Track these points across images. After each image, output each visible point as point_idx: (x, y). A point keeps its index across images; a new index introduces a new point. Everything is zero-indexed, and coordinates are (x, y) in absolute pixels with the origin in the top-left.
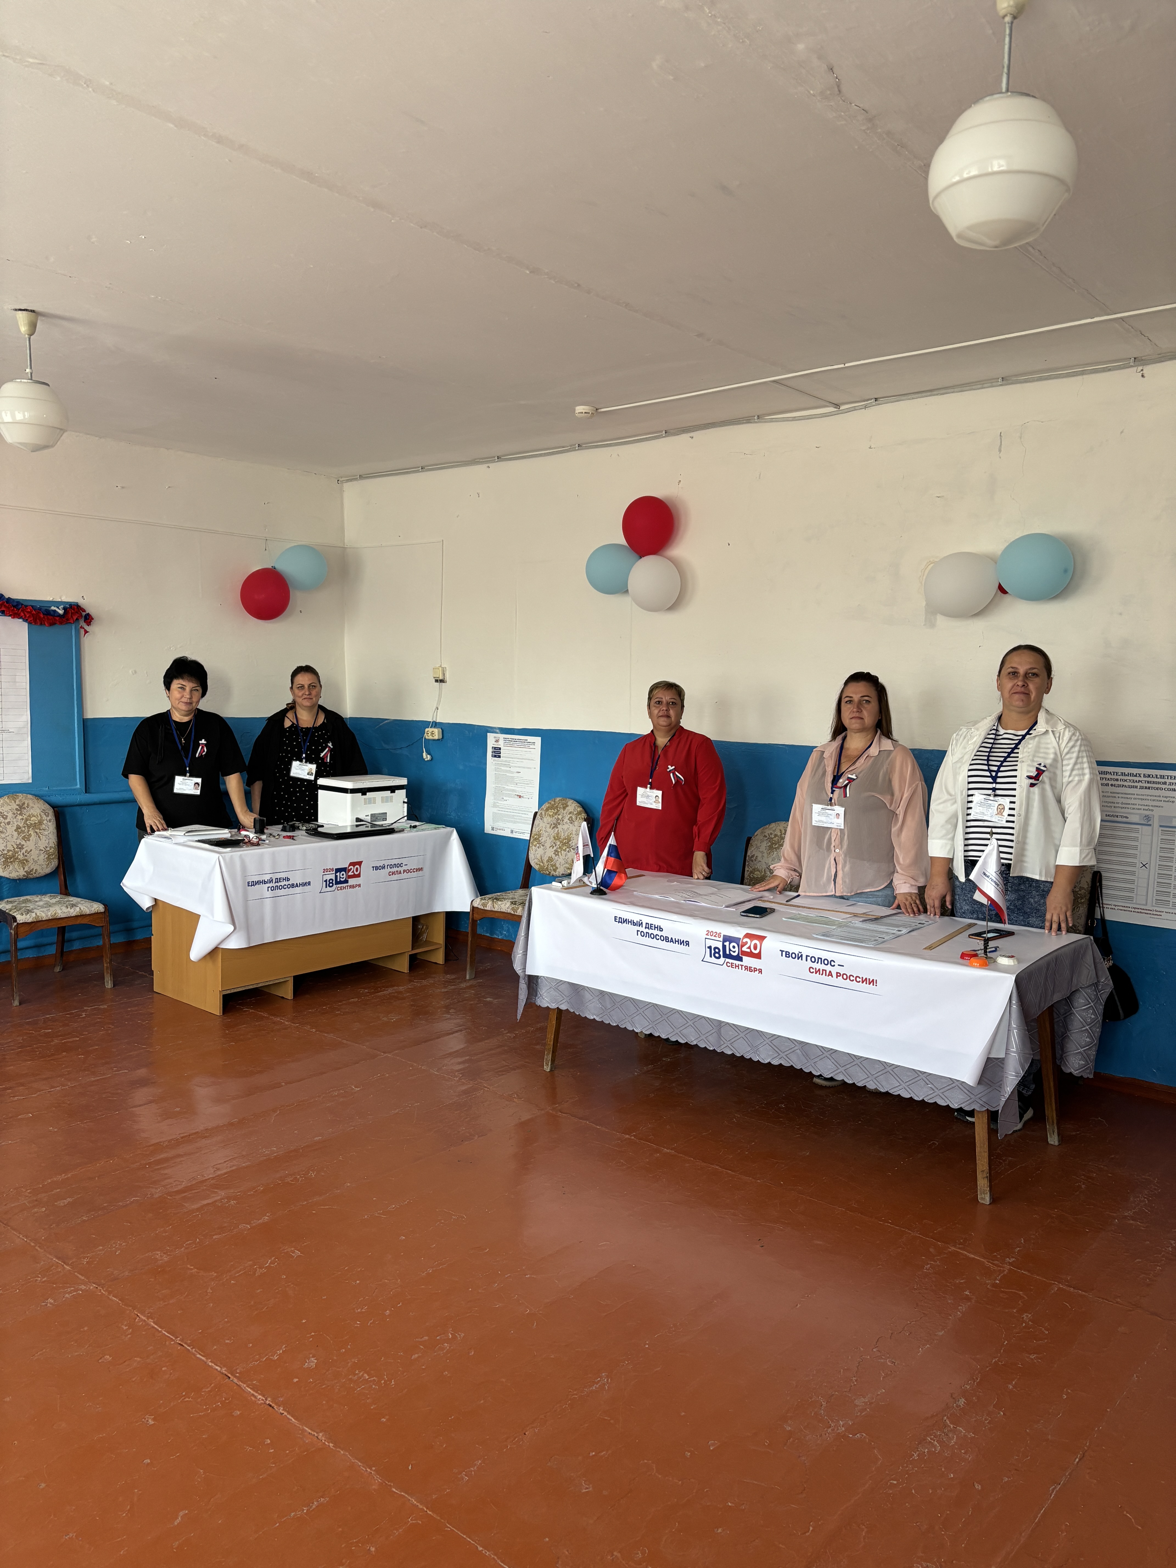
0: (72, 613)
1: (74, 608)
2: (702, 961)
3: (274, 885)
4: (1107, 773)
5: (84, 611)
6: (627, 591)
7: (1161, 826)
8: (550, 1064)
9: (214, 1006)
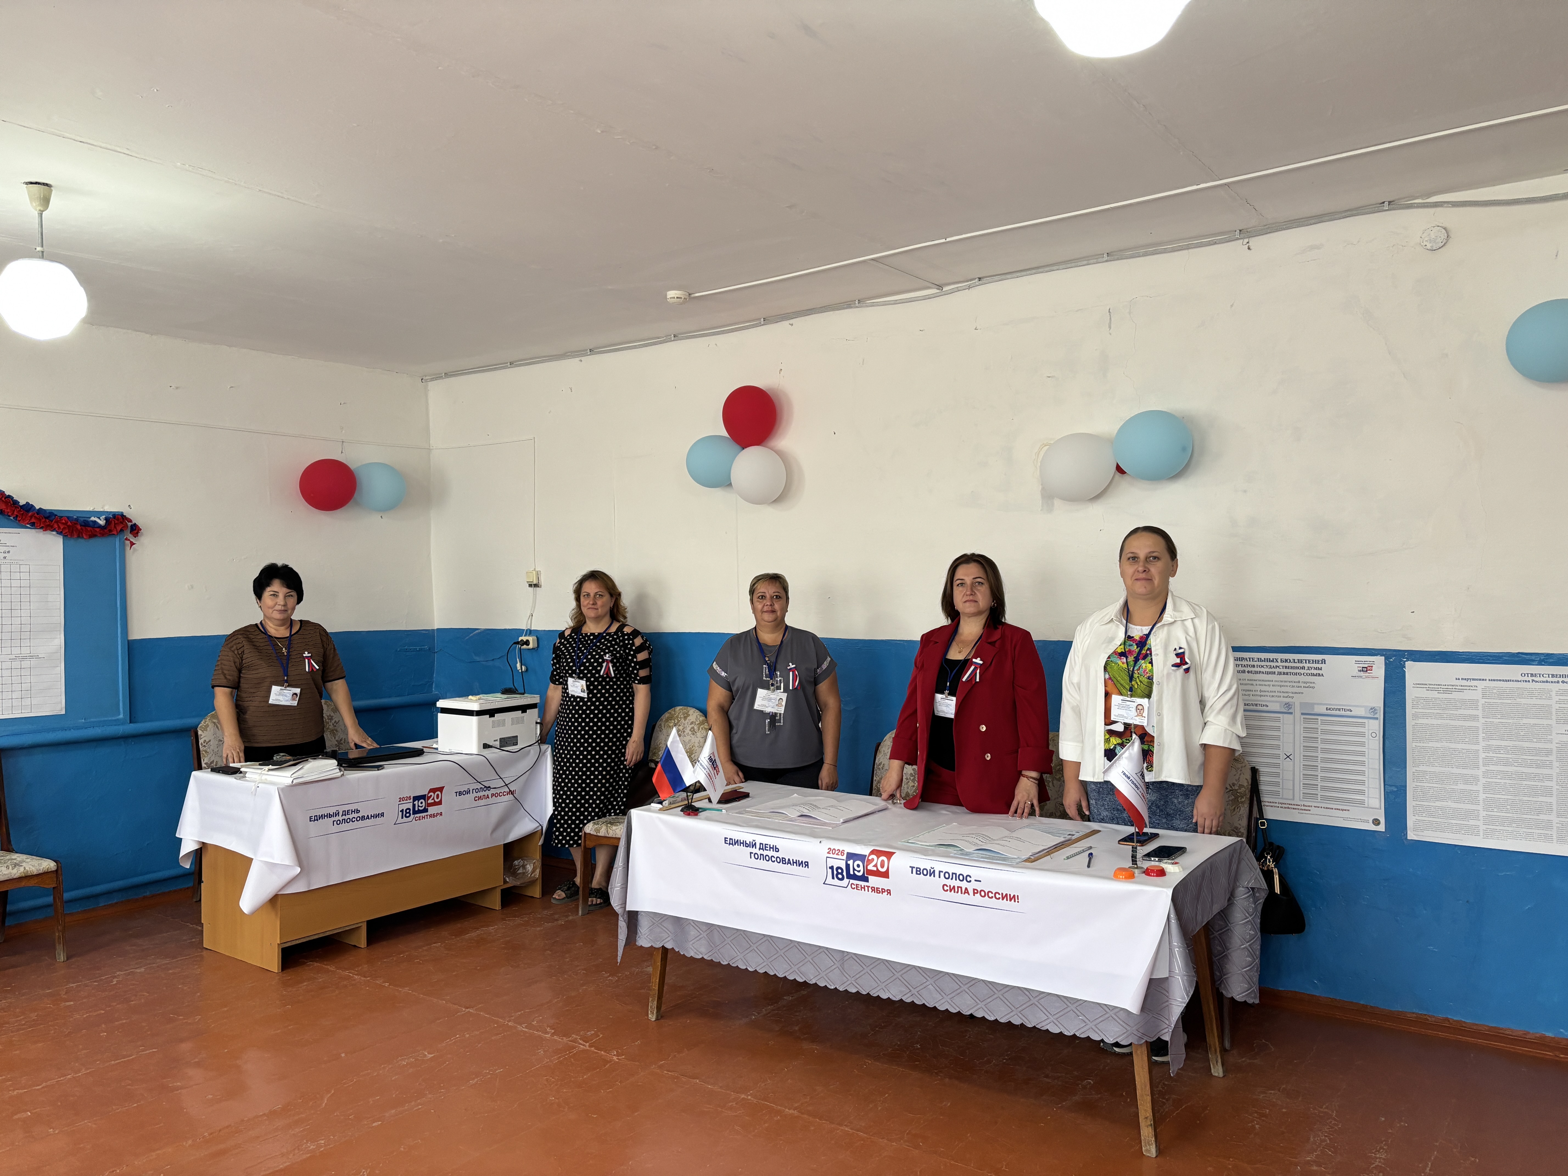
0: (115, 524)
1: (118, 518)
2: (824, 883)
3: (340, 818)
4: (1242, 659)
5: (130, 521)
6: (730, 485)
7: (1302, 714)
8: (655, 1012)
9: (273, 963)
